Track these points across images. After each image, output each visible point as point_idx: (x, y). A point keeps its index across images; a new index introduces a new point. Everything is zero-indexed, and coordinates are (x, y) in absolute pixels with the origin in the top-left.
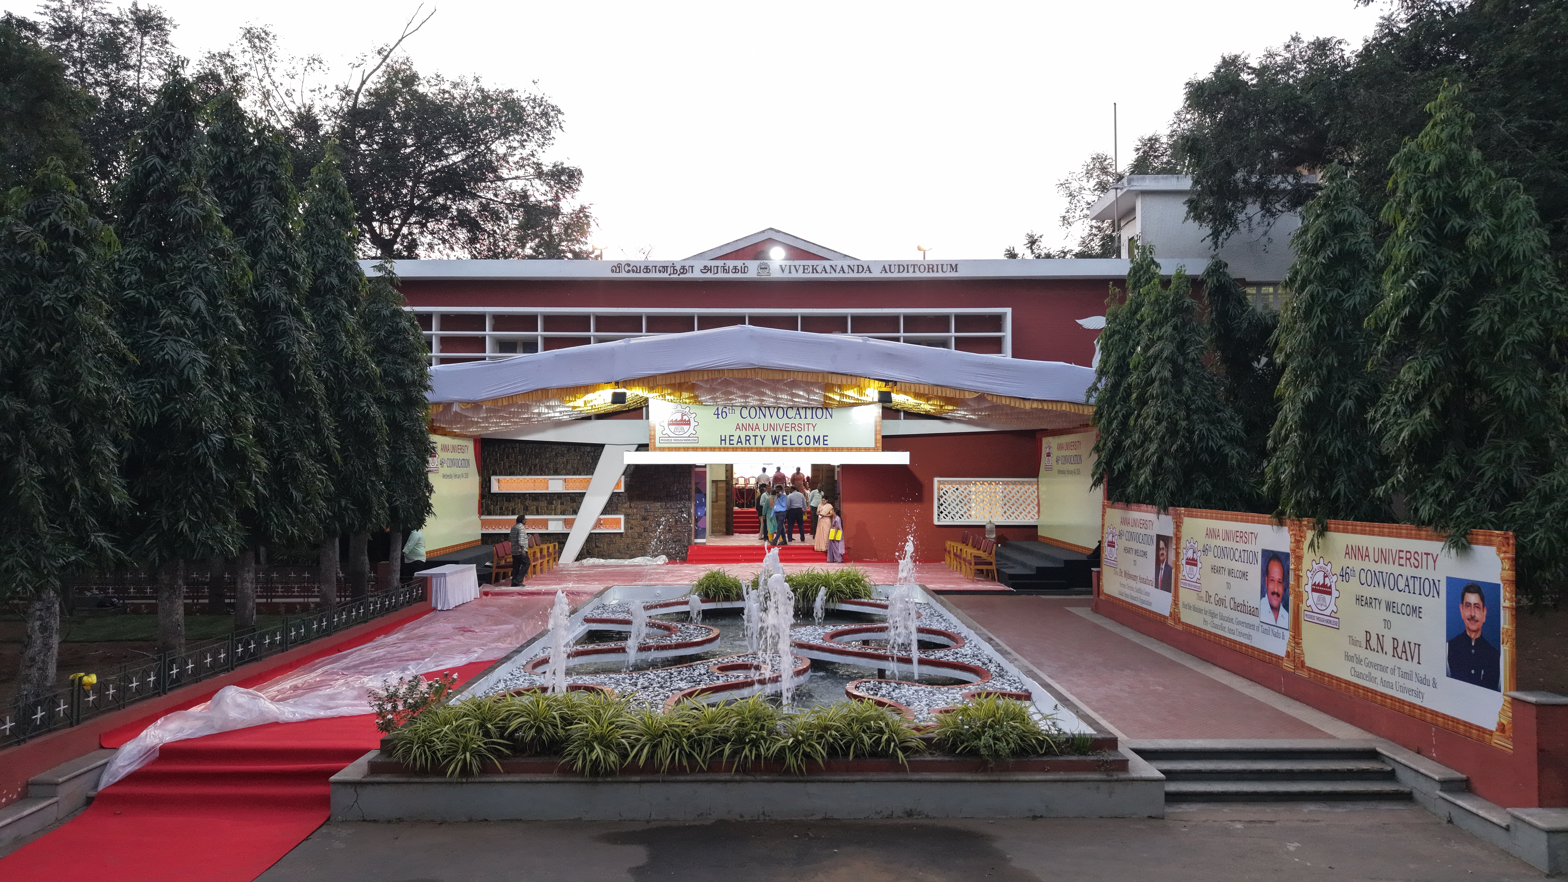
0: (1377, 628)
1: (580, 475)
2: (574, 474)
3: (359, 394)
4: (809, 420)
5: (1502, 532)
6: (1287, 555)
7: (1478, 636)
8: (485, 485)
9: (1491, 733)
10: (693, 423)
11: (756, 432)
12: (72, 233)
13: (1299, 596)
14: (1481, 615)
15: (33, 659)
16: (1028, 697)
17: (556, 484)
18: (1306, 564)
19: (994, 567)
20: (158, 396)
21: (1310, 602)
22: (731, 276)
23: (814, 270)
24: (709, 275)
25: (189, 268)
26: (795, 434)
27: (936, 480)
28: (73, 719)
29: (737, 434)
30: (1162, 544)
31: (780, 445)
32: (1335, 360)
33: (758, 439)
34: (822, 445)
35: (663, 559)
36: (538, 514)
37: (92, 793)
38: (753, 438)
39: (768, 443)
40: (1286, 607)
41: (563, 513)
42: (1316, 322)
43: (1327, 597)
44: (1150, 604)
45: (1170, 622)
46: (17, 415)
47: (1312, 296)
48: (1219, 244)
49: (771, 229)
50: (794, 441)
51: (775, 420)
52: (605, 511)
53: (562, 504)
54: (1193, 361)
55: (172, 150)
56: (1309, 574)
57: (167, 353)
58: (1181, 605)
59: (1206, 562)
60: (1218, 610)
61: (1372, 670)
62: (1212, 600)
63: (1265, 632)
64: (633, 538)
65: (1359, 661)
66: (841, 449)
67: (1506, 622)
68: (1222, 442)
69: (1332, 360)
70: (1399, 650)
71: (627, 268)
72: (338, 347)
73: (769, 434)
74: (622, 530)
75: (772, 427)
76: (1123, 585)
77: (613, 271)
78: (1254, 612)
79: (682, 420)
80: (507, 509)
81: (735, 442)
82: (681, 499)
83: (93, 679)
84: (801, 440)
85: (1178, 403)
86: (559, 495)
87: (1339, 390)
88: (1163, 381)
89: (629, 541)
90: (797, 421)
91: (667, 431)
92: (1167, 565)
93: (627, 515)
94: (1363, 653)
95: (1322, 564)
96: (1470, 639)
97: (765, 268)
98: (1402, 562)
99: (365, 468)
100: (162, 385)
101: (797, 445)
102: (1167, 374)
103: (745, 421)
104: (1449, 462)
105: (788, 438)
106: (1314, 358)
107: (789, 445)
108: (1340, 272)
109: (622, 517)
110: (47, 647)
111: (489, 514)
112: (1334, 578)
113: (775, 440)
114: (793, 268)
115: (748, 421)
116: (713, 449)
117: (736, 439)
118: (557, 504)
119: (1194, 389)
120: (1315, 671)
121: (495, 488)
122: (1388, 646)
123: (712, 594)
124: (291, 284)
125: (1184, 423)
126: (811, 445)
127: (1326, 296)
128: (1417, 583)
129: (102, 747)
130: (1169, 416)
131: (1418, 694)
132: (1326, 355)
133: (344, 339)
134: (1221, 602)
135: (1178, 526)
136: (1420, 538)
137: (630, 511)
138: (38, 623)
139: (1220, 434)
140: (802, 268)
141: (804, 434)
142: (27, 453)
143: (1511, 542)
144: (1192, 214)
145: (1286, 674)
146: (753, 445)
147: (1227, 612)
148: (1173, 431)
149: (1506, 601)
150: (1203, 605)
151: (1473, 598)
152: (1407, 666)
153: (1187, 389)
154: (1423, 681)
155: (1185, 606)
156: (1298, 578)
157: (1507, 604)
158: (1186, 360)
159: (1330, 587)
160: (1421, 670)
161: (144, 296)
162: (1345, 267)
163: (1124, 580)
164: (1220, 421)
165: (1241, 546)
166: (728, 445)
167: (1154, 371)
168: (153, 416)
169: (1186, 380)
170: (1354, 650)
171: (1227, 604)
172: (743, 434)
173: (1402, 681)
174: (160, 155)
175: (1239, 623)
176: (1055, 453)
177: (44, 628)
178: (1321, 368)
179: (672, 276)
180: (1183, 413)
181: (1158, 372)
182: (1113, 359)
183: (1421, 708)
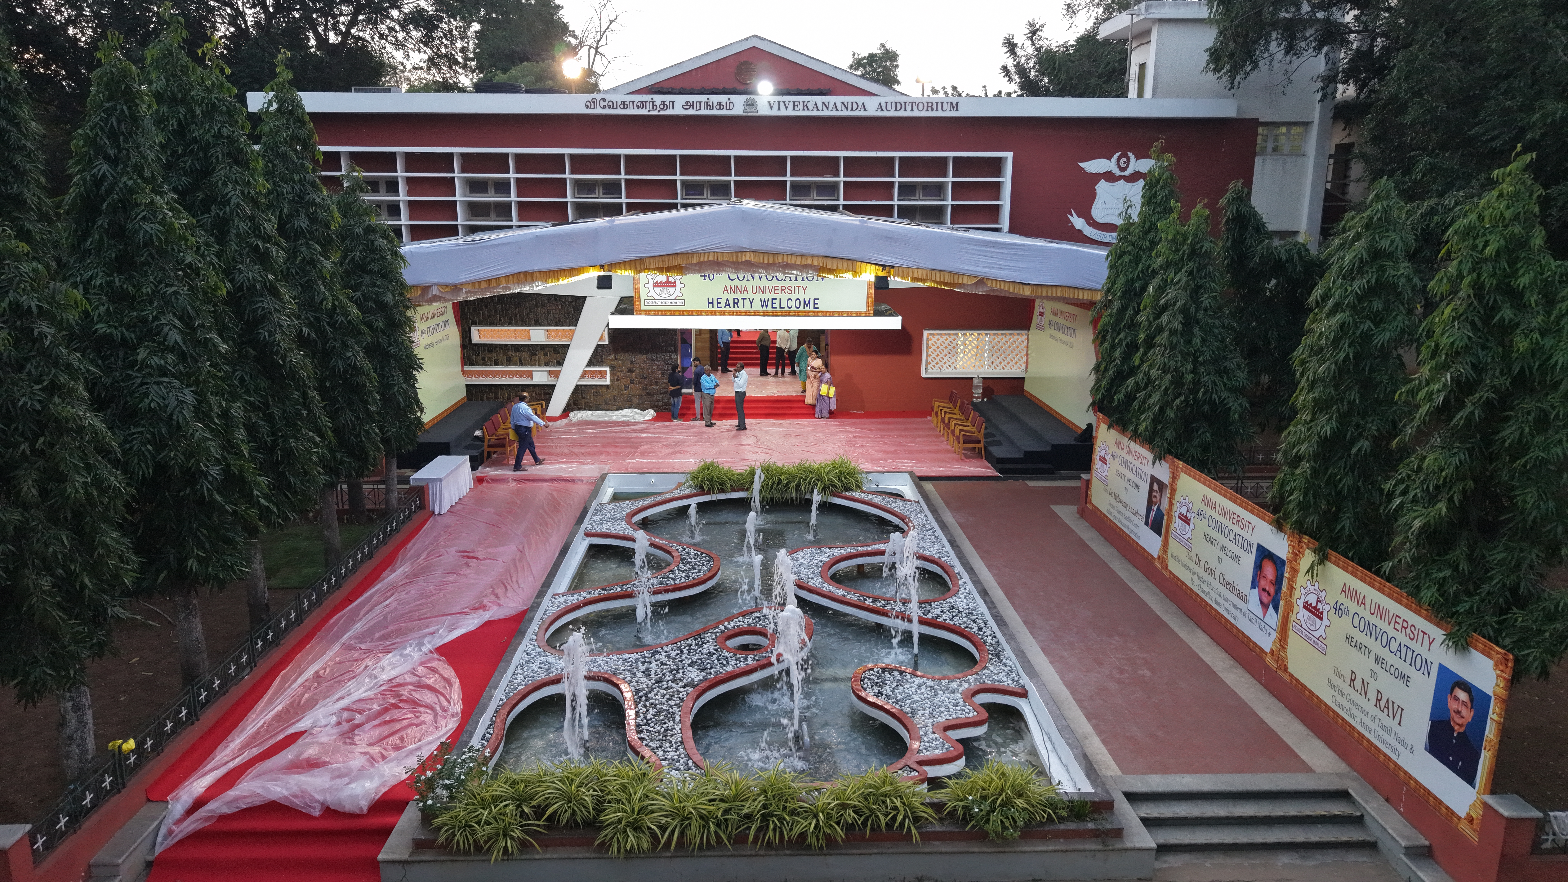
0: (1363, 673)
1: (562, 325)
2: (556, 325)
3: (343, 342)
4: (799, 283)
5: (1502, 651)
6: (1283, 562)
7: (1462, 730)
8: (466, 336)
9: (1459, 818)
10: (679, 285)
11: (745, 295)
12: (35, 310)
13: (1290, 606)
14: (1468, 715)
15: (71, 738)
16: (1023, 694)
17: (538, 335)
18: (1302, 579)
19: (981, 445)
20: (149, 447)
21: (1300, 616)
22: (715, 112)
23: (805, 106)
24: (691, 112)
25: (159, 292)
26: (784, 297)
27: (926, 333)
28: (118, 786)
29: (725, 296)
30: (1156, 487)
31: (770, 308)
32: (1358, 396)
33: (747, 302)
34: (812, 309)
35: (650, 414)
36: (521, 364)
37: (150, 858)
38: (741, 301)
39: (757, 306)
40: (1276, 609)
41: (547, 365)
42: (1342, 355)
43: (1318, 621)
44: (1139, 537)
45: (1157, 564)
46: (15, 528)
47: (1342, 326)
48: (1236, 83)
49: (755, 36)
50: (784, 304)
51: (764, 283)
52: (590, 364)
53: (545, 355)
54: (1206, 310)
55: (120, 150)
56: (1303, 591)
57: (153, 400)
58: (1169, 554)
59: (1200, 526)
60: (1206, 576)
61: (1352, 707)
62: (1202, 564)
63: (1251, 620)
64: (620, 390)
65: (1342, 694)
66: (831, 314)
67: (1491, 732)
68: (1225, 394)
69: (1354, 396)
70: (1383, 703)
71: (602, 104)
72: (317, 299)
73: (758, 297)
74: (608, 383)
75: (761, 290)
76: (1111, 504)
77: (587, 107)
78: (1243, 597)
79: (667, 282)
80: (489, 359)
81: (723, 305)
82: (667, 352)
83: (131, 744)
84: (791, 303)
85: (1185, 356)
86: (543, 347)
87: (1358, 426)
88: (1173, 332)
89: (615, 392)
90: (787, 283)
91: (652, 293)
92: (1159, 508)
93: (612, 368)
94: (1347, 689)
95: (1316, 587)
96: (1453, 730)
97: (751, 104)
98: (1397, 626)
99: (358, 418)
100: (153, 434)
101: (786, 309)
102: (1176, 325)
103: (733, 284)
104: (1459, 553)
105: (777, 301)
106: (1336, 387)
107: (778, 309)
108: (1375, 304)
109: (607, 369)
110: (82, 723)
111: (472, 364)
112: (1327, 607)
113: (764, 303)
114: (782, 104)
115: (736, 283)
116: (700, 313)
117: (723, 301)
118: (541, 355)
119: (1203, 341)
120: (1297, 680)
121: (476, 339)
122: (1372, 694)
123: (706, 489)
124: (263, 259)
125: (1189, 377)
126: (801, 309)
127: (1357, 328)
128: (1409, 654)
129: (149, 800)
130: (1175, 370)
131: (1395, 751)
132: (1348, 388)
133: (322, 288)
134: (1210, 571)
135: (1174, 478)
136: (1420, 615)
137: (615, 363)
138: (70, 704)
139: (1225, 385)
140: (791, 105)
141: (794, 298)
142: (33, 564)
143: (1510, 665)
144: (1212, 66)
145: (1268, 668)
146: (741, 308)
147: (1216, 584)
148: (1178, 382)
149: (1494, 714)
150: (1192, 565)
151: (1462, 695)
152: (1388, 721)
153: (1197, 341)
154: (1401, 742)
155: (1174, 557)
156: (1291, 589)
157: (1495, 717)
158: (1198, 309)
159: (1322, 613)
160: (1401, 732)
161: (116, 328)
162: (1380, 298)
163: (1113, 502)
164: (1226, 371)
165: (1237, 529)
166: (715, 308)
167: (1164, 318)
168: (148, 468)
169: (1196, 330)
170: (1337, 681)
171: (1217, 576)
172: (731, 297)
173: (1381, 732)
174: (107, 158)
175: (1226, 599)
176: (1048, 315)
177: (77, 708)
178: (1342, 402)
179: (652, 113)
180: (1190, 366)
181: (1169, 322)
182: (1121, 280)
183: (1395, 764)
